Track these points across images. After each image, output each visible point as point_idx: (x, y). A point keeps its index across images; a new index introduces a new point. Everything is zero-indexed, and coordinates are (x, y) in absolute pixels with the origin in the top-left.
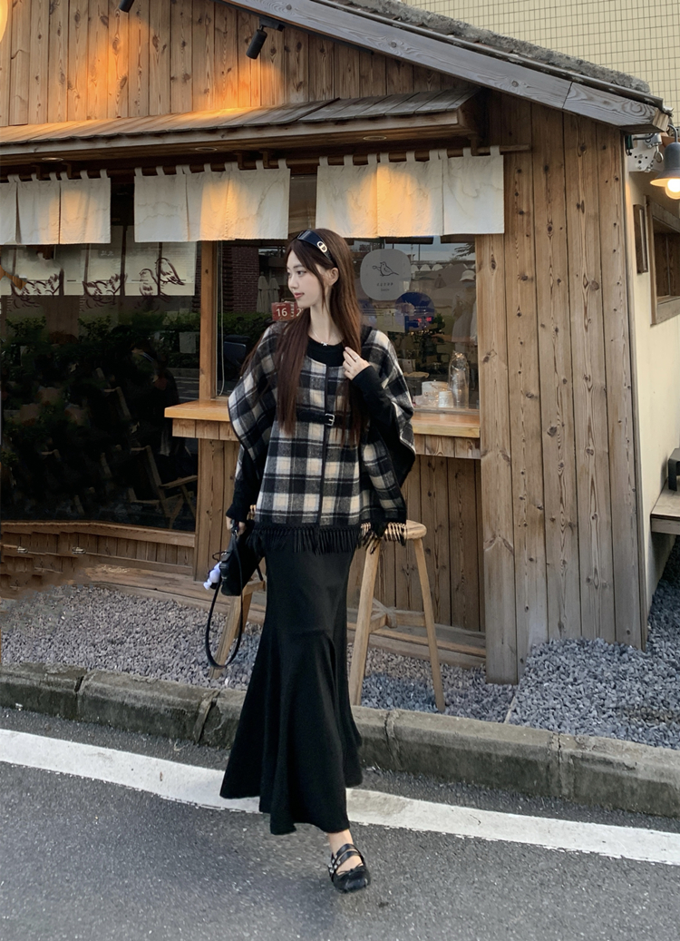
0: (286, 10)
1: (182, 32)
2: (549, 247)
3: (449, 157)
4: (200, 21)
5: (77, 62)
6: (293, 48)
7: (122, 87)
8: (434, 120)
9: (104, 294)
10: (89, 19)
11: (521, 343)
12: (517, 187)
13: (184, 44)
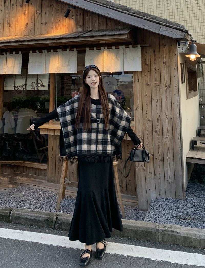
0: (76, 3)
1: (45, 10)
2: (155, 75)
3: (125, 48)
4: (50, 6)
5: (13, 18)
6: (79, 14)
7: (26, 26)
8: (120, 36)
9: (20, 90)
10: (17, 5)
11: (147, 104)
12: (146, 57)
13: (45, 13)
